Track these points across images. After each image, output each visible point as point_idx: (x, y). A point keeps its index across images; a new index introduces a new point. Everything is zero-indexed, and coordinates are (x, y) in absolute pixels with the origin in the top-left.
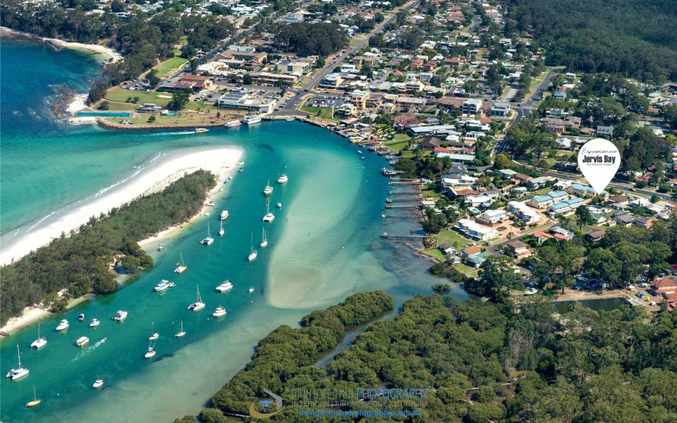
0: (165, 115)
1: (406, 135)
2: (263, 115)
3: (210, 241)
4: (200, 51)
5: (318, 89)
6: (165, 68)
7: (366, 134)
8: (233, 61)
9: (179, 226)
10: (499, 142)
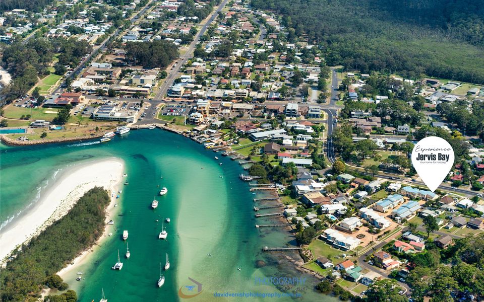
0: (53, 129)
1: (248, 140)
2: (130, 125)
3: (120, 265)
4: (69, 68)
5: (167, 98)
6: (45, 84)
7: (216, 140)
8: (97, 77)
9: (89, 250)
10: (325, 144)
